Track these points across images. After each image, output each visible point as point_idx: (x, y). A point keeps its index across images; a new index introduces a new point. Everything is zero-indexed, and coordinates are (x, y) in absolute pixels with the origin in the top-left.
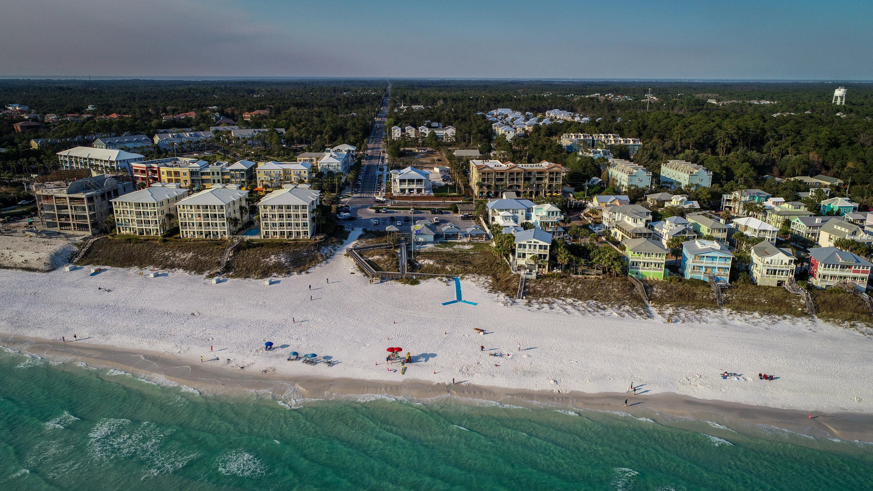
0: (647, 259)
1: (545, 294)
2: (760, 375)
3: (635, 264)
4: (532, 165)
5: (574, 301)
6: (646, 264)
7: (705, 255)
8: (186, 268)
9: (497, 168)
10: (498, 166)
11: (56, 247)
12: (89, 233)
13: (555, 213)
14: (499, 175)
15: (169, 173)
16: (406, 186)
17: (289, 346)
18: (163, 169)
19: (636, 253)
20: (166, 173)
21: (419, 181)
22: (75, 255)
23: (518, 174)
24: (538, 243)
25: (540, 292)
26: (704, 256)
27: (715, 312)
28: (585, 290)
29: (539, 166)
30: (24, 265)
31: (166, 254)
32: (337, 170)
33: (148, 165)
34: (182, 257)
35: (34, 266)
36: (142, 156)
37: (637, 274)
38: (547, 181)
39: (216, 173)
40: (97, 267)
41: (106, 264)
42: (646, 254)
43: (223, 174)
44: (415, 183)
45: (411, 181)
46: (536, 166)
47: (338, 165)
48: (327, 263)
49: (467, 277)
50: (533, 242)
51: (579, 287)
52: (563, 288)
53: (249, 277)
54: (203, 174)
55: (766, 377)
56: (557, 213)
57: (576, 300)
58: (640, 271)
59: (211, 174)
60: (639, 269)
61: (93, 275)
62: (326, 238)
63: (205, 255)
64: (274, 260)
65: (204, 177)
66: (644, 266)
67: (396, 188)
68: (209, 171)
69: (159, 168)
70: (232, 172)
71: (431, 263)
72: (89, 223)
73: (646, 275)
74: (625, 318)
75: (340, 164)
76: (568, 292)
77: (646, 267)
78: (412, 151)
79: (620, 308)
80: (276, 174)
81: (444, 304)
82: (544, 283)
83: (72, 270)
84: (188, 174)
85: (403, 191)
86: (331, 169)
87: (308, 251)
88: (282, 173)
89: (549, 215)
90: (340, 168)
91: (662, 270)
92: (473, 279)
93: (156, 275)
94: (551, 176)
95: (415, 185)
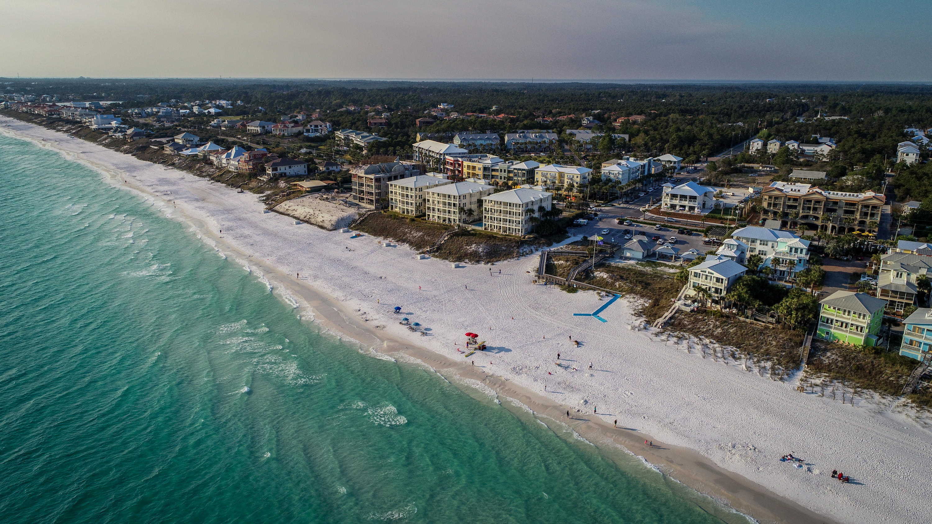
0: (846, 318)
1: (689, 329)
2: (835, 472)
3: (829, 322)
4: (844, 193)
5: (711, 342)
6: (844, 325)
7: (926, 327)
8: (411, 244)
9: (794, 193)
10: (795, 190)
11: (346, 214)
12: (373, 207)
13: (799, 250)
14: (792, 201)
15: (469, 167)
16: (676, 202)
17: (413, 314)
18: (466, 163)
19: (832, 308)
20: (466, 167)
21: (693, 198)
22: (354, 221)
23: (818, 202)
24: (713, 274)
25: (685, 326)
26: (924, 329)
27: (884, 398)
28: (736, 335)
29: (853, 195)
30: (321, 224)
31: (406, 230)
32: (618, 178)
33: (456, 159)
34: (415, 235)
35: (325, 225)
36: (466, 151)
37: (828, 333)
38: (858, 216)
39: (503, 171)
40: (358, 232)
41: (367, 232)
42: (845, 311)
43: (509, 172)
44: (688, 199)
45: (683, 197)
46: (850, 195)
47: (619, 173)
48: (518, 259)
49: (628, 296)
50: (707, 272)
51: (731, 331)
52: (713, 327)
53: (447, 259)
54: (494, 170)
55: (841, 476)
56: (802, 250)
57: (715, 342)
58: (832, 331)
59: (499, 171)
60: (831, 327)
61: (353, 237)
62: (535, 238)
63: (429, 236)
64: (473, 249)
65: (494, 173)
66: (842, 326)
67: (666, 202)
68: (498, 168)
69: (462, 162)
70: (516, 171)
71: (605, 276)
72: (374, 199)
73: (839, 337)
74: (751, 373)
75: (621, 173)
76: (715, 333)
77: (843, 328)
78: (753, 168)
79: (759, 361)
80: (552, 176)
81: (575, 315)
82: (695, 318)
83: (344, 232)
84: (482, 169)
85: (673, 206)
86: (612, 176)
87: (507, 246)
88: (557, 175)
89: (791, 251)
90: (620, 176)
91: (862, 335)
92: (632, 300)
93: (389, 245)
94: (865, 210)
95: (687, 202)
